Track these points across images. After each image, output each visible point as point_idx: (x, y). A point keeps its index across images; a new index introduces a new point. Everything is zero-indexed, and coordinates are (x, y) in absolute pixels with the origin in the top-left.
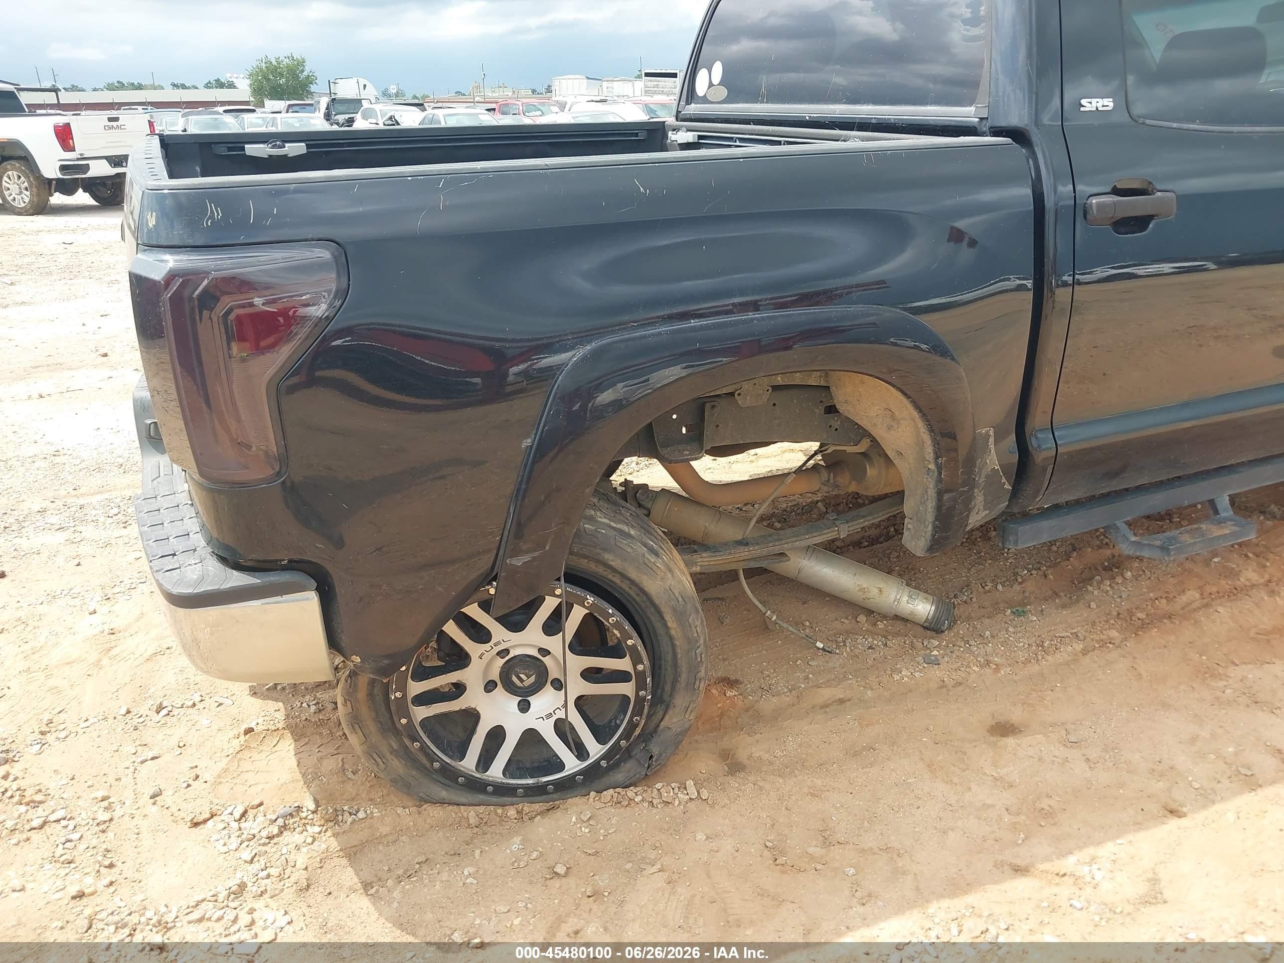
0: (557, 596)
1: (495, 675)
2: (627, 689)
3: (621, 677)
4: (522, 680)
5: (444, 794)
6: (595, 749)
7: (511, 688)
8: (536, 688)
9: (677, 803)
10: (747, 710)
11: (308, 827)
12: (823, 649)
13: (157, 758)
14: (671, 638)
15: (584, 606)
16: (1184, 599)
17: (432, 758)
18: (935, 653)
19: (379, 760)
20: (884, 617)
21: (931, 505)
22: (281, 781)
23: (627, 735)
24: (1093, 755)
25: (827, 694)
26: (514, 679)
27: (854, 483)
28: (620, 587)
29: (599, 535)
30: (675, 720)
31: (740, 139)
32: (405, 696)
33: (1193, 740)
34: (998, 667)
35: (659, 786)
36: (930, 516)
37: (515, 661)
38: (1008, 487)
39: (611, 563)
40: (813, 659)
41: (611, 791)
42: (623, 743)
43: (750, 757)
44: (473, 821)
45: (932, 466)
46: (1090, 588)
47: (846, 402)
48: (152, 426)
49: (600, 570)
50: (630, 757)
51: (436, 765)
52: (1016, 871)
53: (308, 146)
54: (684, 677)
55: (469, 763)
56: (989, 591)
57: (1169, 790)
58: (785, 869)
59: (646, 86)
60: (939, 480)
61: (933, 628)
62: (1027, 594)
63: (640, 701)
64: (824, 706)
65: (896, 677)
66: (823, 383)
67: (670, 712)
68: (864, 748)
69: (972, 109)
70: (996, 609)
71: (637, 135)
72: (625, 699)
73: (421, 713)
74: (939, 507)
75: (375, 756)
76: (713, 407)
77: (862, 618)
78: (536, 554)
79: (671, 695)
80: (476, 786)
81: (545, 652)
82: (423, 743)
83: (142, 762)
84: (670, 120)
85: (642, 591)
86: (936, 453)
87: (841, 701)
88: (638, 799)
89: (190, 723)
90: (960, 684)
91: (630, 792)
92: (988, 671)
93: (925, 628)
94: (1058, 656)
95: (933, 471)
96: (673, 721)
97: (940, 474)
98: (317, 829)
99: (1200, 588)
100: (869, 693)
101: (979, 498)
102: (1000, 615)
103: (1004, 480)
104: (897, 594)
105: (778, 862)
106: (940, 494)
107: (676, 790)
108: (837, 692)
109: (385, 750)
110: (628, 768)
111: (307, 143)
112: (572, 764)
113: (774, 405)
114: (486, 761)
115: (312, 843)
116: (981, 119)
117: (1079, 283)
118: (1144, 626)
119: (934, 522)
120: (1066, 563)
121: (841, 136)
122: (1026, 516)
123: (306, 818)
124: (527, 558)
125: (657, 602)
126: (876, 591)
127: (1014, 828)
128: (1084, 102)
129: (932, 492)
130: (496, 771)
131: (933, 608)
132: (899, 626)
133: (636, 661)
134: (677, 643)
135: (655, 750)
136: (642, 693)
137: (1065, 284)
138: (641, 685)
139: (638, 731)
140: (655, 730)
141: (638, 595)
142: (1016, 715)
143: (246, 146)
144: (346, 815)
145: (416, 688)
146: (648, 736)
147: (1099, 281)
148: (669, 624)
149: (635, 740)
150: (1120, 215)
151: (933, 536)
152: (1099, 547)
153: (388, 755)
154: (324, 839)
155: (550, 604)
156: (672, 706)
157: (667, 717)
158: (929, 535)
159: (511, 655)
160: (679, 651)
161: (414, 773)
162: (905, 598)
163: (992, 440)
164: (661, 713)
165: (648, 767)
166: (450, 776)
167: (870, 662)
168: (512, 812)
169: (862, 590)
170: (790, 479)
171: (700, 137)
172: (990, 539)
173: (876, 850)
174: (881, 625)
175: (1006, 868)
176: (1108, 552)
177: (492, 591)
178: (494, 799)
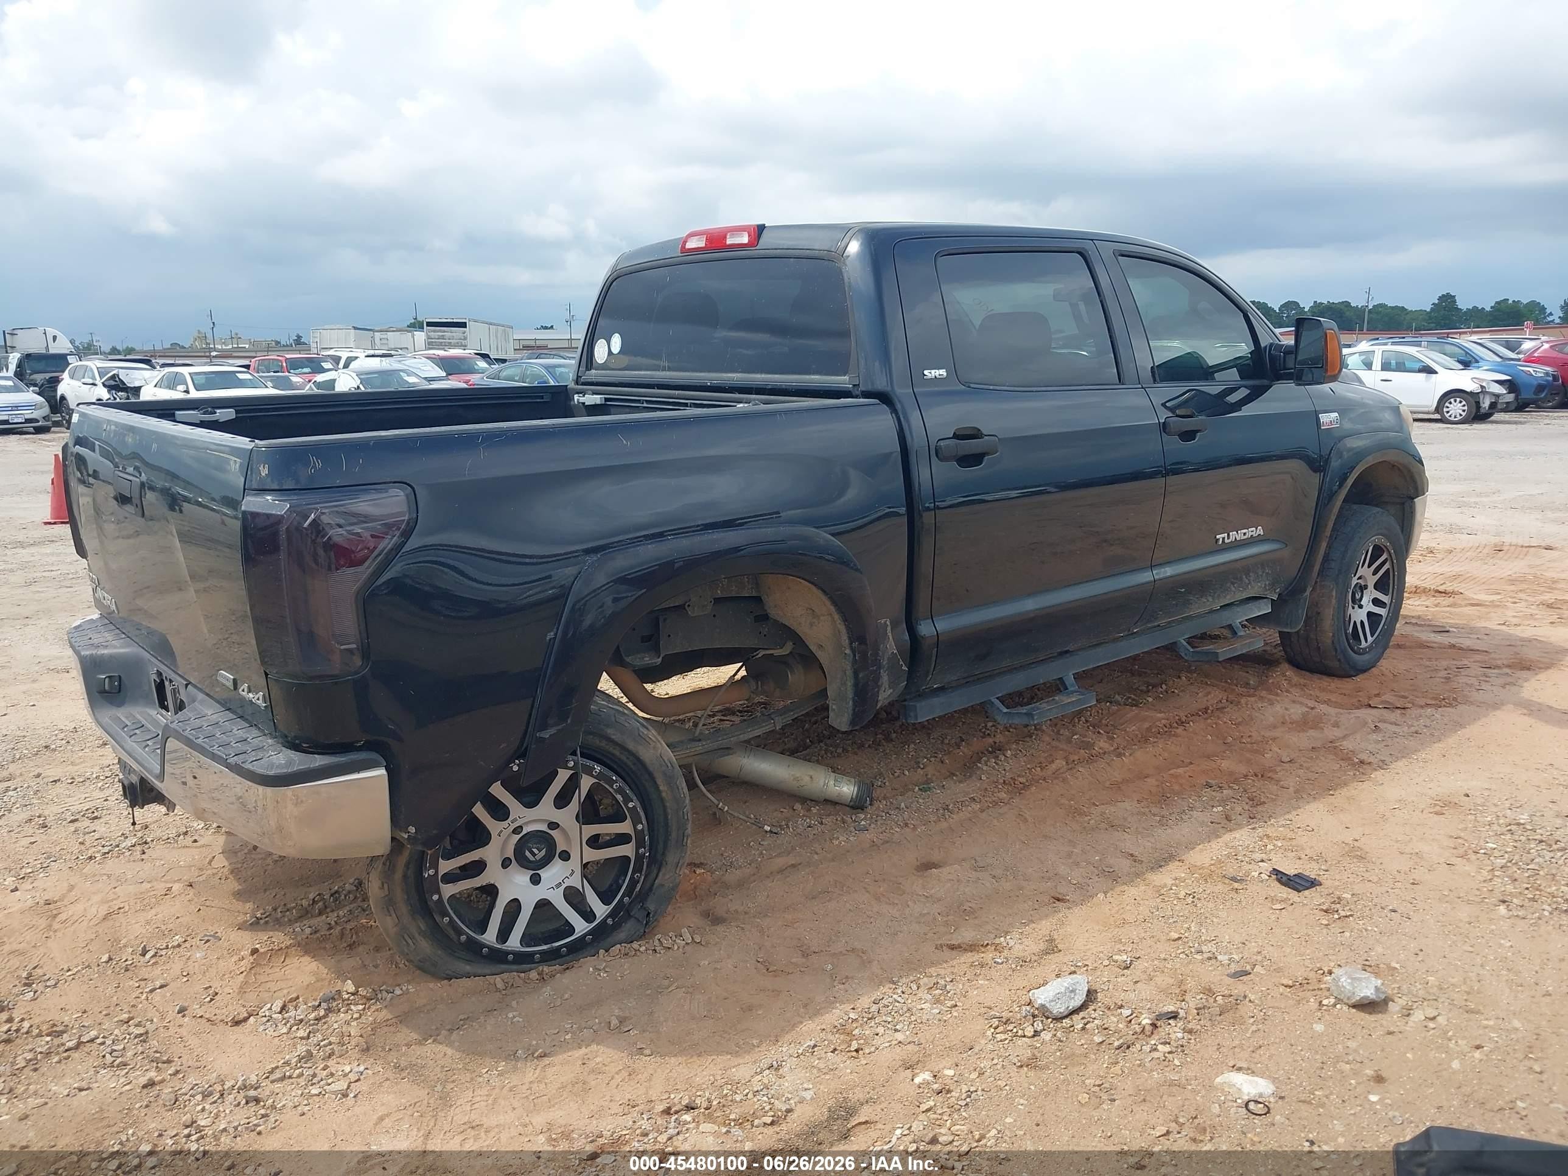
0: (570, 769)
1: (510, 853)
2: (627, 850)
3: (623, 839)
4: (534, 855)
5: (468, 968)
6: (601, 910)
7: (524, 863)
8: (545, 862)
9: (676, 947)
10: (716, 883)
11: (352, 1007)
12: (771, 831)
13: (165, 986)
14: (662, 800)
15: (592, 776)
16: (1054, 766)
17: (460, 932)
18: (863, 823)
19: (410, 941)
20: (815, 801)
21: (850, 683)
22: (305, 984)
23: (629, 892)
24: (998, 872)
25: (780, 862)
26: (527, 853)
27: (778, 690)
28: (620, 759)
29: (602, 713)
30: (667, 877)
31: (646, 401)
32: (437, 872)
33: (1070, 855)
34: (915, 828)
35: (659, 936)
36: (850, 694)
37: (527, 837)
38: (905, 668)
39: (613, 737)
40: (762, 840)
41: (618, 946)
42: (626, 899)
43: (728, 912)
44: (500, 985)
45: (848, 651)
46: (979, 765)
47: (775, 606)
48: (107, 680)
49: (603, 744)
50: (630, 916)
51: (463, 938)
52: (953, 949)
53: (237, 412)
54: (674, 835)
55: (490, 936)
56: (898, 776)
57: (1056, 887)
58: (776, 973)
59: (429, 338)
60: (855, 661)
61: (857, 805)
62: (929, 776)
63: (639, 858)
64: (781, 871)
65: (836, 842)
66: (754, 594)
67: (663, 870)
68: (820, 893)
69: (846, 378)
70: (905, 789)
71: (542, 397)
72: (626, 859)
73: (449, 890)
74: (856, 685)
75: (406, 937)
76: (665, 620)
77: (798, 806)
78: (560, 727)
79: (663, 854)
80: (498, 958)
81: (553, 825)
82: (451, 918)
83: (152, 991)
84: (572, 385)
85: (639, 760)
86: (849, 638)
87: (793, 866)
88: (643, 949)
89: (184, 959)
90: (887, 842)
91: (635, 945)
92: (907, 830)
93: (852, 807)
94: (961, 814)
95: (849, 655)
96: (665, 878)
97: (855, 656)
98: (361, 1007)
99: (1066, 758)
100: (816, 857)
101: (885, 678)
102: (910, 793)
103: (901, 663)
104: (826, 778)
105: (770, 970)
106: (856, 674)
107: (674, 938)
108: (791, 860)
109: (414, 931)
110: (629, 927)
111: (237, 408)
112: (581, 927)
113: (714, 616)
114: (504, 934)
115: (360, 1017)
116: (854, 385)
117: (939, 508)
118: (1026, 787)
119: (853, 698)
120: (958, 751)
121: (743, 399)
122: (921, 696)
123: (348, 999)
124: (552, 731)
125: (651, 769)
126: (808, 778)
127: (947, 924)
128: (926, 372)
129: (850, 673)
130: (514, 942)
131: (856, 789)
132: (830, 808)
133: (636, 821)
134: (668, 804)
135: (651, 907)
136: (642, 850)
137: (928, 509)
138: (640, 844)
139: (639, 886)
140: (651, 889)
141: (634, 764)
142: (936, 857)
143: (177, 412)
144: (384, 993)
145: (446, 866)
146: (643, 896)
147: (950, 506)
148: (661, 788)
149: (636, 896)
150: (961, 453)
151: (854, 710)
152: (983, 737)
153: (417, 935)
154: (369, 1013)
155: (563, 775)
156: (664, 863)
157: (660, 874)
158: (850, 711)
159: (524, 832)
160: (669, 811)
161: (440, 952)
162: (832, 783)
163: (889, 629)
164: (655, 872)
165: (646, 925)
166: (474, 949)
167: (811, 837)
168: (534, 974)
169: (796, 779)
170: (723, 689)
171: (606, 400)
172: (892, 740)
173: (845, 952)
174: (814, 810)
175: (944, 948)
176: (990, 740)
177: (516, 768)
178: (515, 967)
